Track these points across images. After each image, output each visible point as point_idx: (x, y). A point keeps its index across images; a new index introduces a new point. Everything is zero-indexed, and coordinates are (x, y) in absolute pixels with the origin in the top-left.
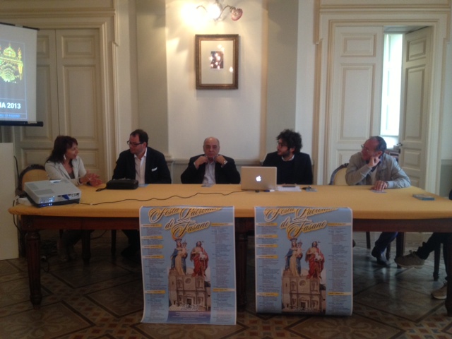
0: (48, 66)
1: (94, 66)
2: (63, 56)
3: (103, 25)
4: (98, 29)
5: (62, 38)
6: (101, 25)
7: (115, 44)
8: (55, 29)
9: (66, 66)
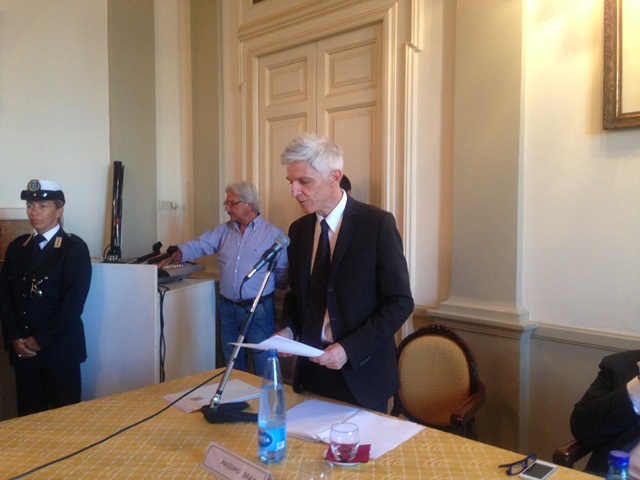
0: (304, 115)
1: (373, 104)
2: (327, 92)
3: (390, 11)
4: (381, 22)
5: (327, 56)
6: (387, 11)
7: (411, 46)
8: (316, 41)
9: (330, 111)
